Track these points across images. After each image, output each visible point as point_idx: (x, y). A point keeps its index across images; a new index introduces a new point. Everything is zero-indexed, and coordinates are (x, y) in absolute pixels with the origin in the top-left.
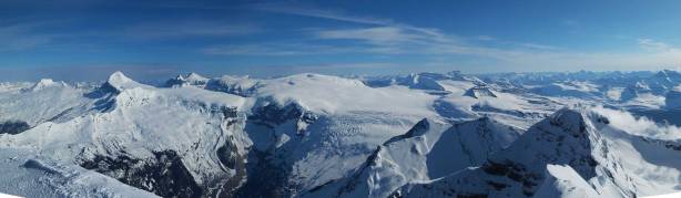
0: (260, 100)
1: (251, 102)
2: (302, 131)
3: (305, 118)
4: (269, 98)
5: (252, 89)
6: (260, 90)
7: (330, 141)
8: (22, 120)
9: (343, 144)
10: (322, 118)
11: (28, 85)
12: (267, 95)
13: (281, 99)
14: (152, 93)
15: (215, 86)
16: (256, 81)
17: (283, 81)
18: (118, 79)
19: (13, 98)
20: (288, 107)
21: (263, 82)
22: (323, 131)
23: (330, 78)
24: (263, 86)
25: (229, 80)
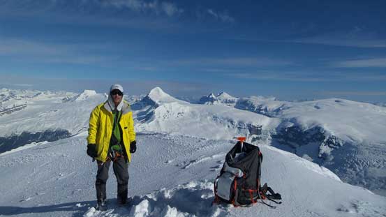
0: (284, 121)
1: (276, 122)
2: (325, 155)
3: (329, 143)
4: (293, 120)
5: (278, 110)
6: (285, 112)
7: (355, 170)
8: (64, 128)
9: (369, 174)
10: (348, 145)
11: (71, 95)
12: (293, 116)
13: (306, 122)
14: (187, 108)
15: (243, 105)
16: (282, 103)
17: (309, 105)
18: (156, 94)
19: (54, 107)
20: (312, 130)
21: (289, 104)
22: (348, 158)
23: (361, 105)
24: (288, 108)
25: (256, 101)
